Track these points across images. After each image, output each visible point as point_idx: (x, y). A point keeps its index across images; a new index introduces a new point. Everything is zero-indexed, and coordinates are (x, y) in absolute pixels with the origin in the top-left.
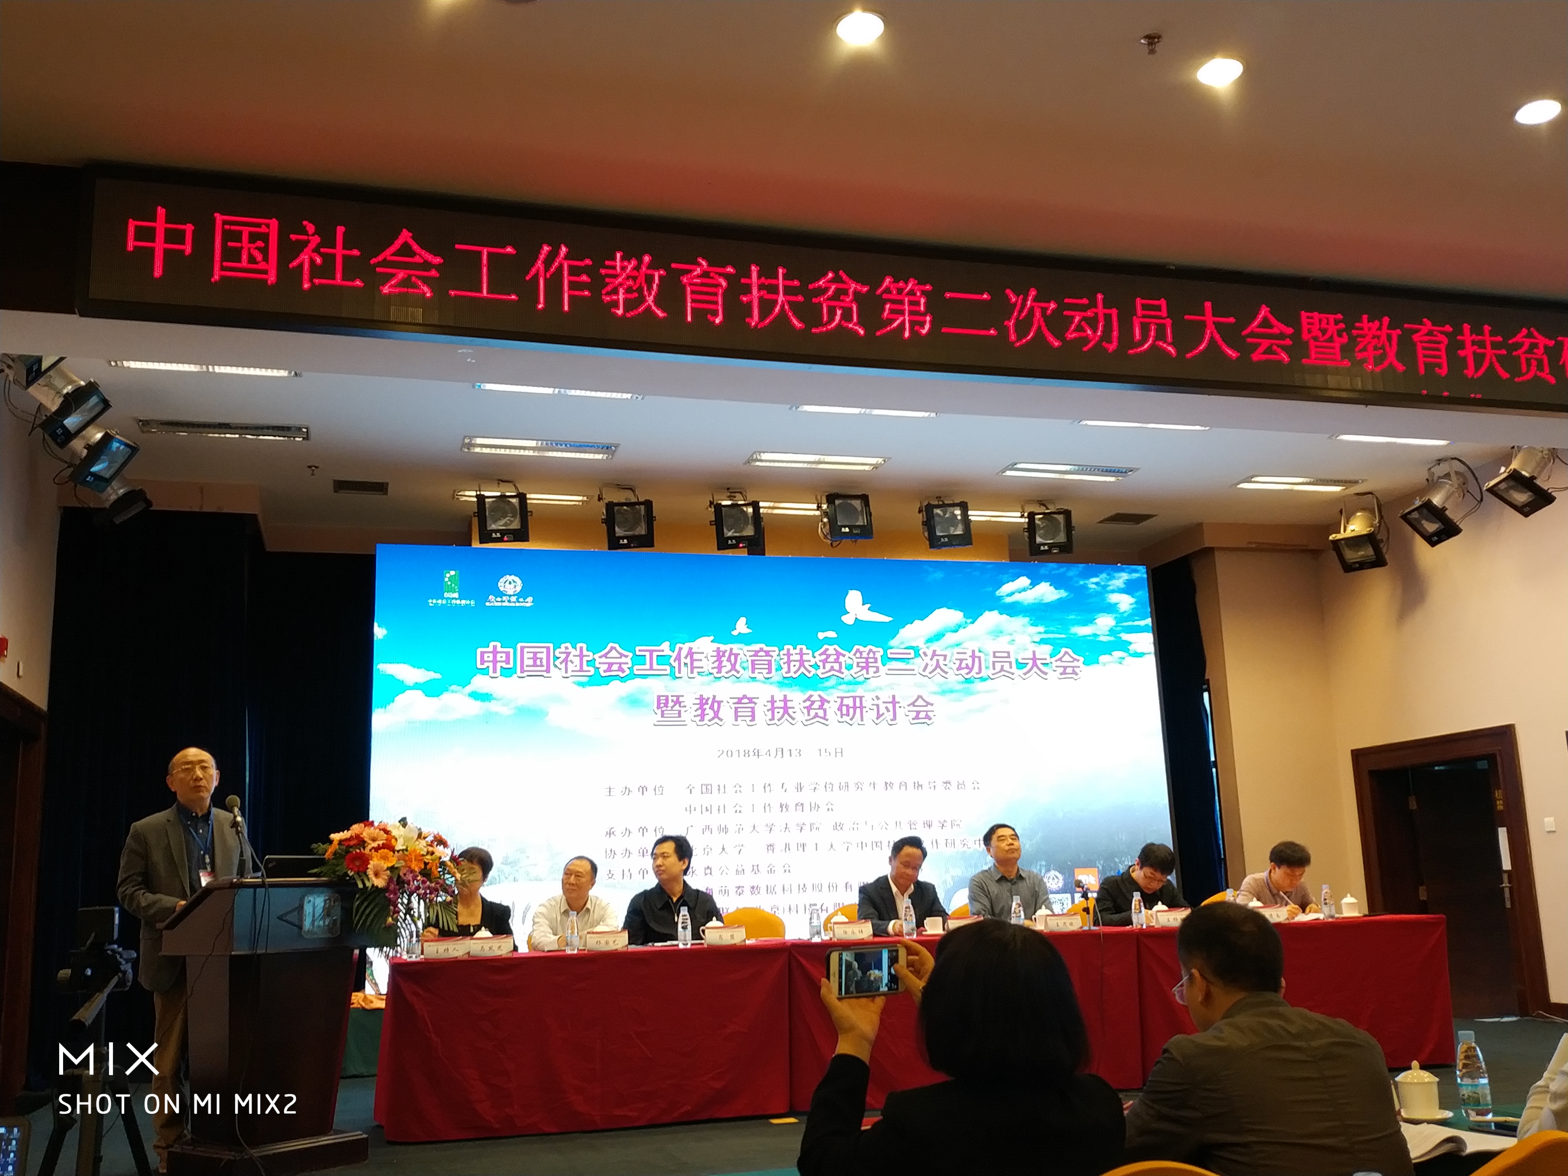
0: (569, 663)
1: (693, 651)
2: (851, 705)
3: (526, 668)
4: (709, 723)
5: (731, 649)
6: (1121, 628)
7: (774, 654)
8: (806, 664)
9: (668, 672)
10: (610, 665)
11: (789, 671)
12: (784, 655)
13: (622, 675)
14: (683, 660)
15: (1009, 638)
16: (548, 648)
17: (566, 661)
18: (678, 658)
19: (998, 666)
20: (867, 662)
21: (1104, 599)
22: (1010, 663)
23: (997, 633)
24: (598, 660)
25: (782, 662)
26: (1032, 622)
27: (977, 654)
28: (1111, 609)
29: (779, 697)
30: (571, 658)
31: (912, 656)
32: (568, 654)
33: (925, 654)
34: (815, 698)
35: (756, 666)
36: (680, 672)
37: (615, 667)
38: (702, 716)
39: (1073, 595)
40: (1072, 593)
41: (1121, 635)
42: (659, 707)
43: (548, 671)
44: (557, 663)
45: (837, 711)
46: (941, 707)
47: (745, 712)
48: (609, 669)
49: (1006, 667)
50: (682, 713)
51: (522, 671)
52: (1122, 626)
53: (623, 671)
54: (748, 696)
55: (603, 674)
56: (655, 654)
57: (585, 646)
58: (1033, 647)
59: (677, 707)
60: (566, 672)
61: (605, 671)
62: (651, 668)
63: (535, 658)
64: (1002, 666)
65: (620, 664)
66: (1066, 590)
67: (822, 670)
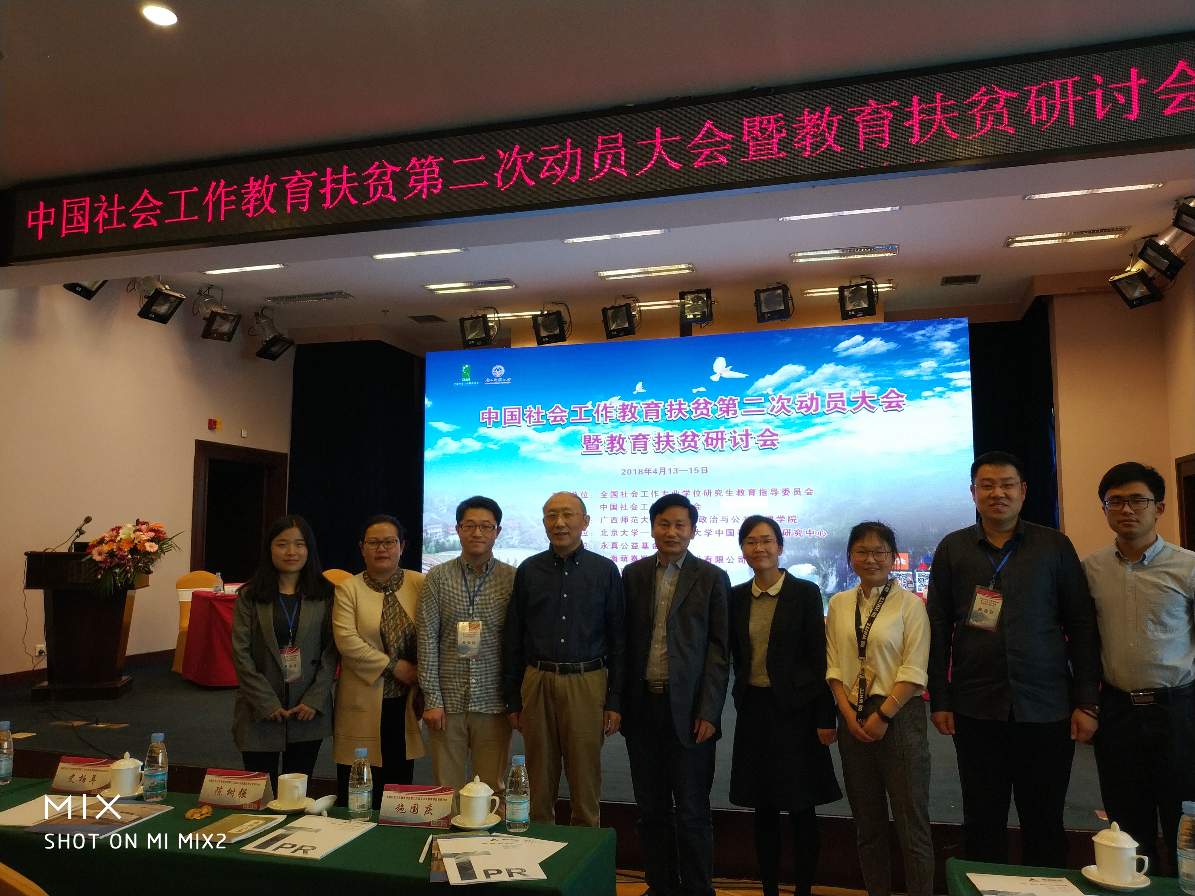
0: (532, 418)
1: (607, 406)
2: (715, 437)
3: (507, 422)
4: (616, 453)
5: (632, 404)
6: (942, 369)
7: (661, 406)
8: (683, 411)
9: (591, 421)
10: (556, 417)
11: (671, 416)
12: (668, 405)
13: (563, 423)
14: (600, 412)
15: (842, 383)
16: (519, 409)
17: (529, 416)
18: (597, 412)
19: (832, 405)
20: (728, 407)
21: (928, 347)
22: (843, 402)
23: (832, 379)
24: (548, 415)
25: (666, 410)
26: (863, 369)
27: (815, 396)
28: (934, 354)
29: (663, 434)
30: (532, 414)
31: (763, 401)
32: (531, 412)
33: (773, 399)
34: (689, 433)
35: (648, 414)
36: (598, 420)
37: (558, 419)
38: (612, 448)
39: (900, 346)
40: (900, 344)
41: (943, 374)
42: (585, 443)
43: (519, 423)
44: (525, 418)
45: (704, 442)
46: (784, 437)
47: (640, 445)
48: (555, 421)
49: (840, 404)
50: (600, 446)
51: (505, 423)
52: (944, 367)
53: (563, 421)
54: (643, 434)
55: (551, 424)
56: (583, 409)
57: (540, 406)
58: (862, 389)
59: (596, 443)
60: (530, 423)
61: (552, 422)
62: (581, 419)
63: (512, 415)
64: (836, 405)
65: (561, 416)
66: (895, 342)
67: (694, 415)
